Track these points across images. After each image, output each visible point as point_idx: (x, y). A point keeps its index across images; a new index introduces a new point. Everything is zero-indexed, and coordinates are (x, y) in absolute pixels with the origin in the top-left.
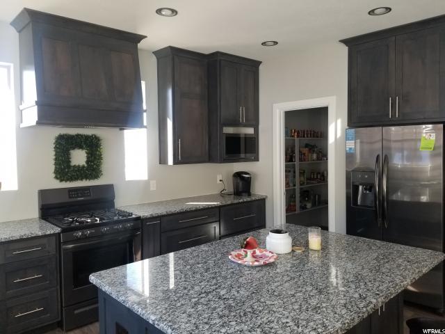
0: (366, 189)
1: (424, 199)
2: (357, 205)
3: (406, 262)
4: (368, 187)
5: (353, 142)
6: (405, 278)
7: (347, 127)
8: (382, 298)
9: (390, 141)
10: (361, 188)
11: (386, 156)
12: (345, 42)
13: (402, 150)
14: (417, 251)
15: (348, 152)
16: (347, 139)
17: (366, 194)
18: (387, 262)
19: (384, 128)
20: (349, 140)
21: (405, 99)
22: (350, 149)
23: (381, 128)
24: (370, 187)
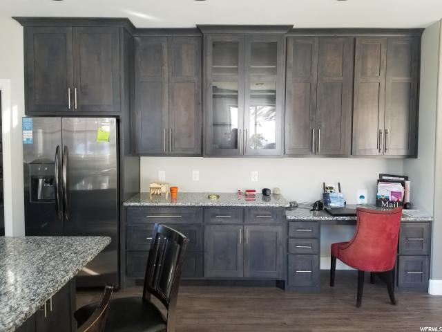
0: (46, 182)
1: (105, 186)
2: (37, 200)
3: (73, 255)
4: (49, 180)
5: (31, 132)
6: (67, 272)
7: (25, 116)
8: (37, 303)
9: (71, 132)
10: (41, 181)
11: (66, 147)
12: (20, 20)
13: (85, 141)
14: (87, 240)
15: (26, 143)
16: (24, 128)
17: (47, 187)
18: (53, 259)
19: (64, 119)
20: (26, 130)
21: (84, 92)
22: (28, 139)
23: (60, 118)
24: (50, 180)
